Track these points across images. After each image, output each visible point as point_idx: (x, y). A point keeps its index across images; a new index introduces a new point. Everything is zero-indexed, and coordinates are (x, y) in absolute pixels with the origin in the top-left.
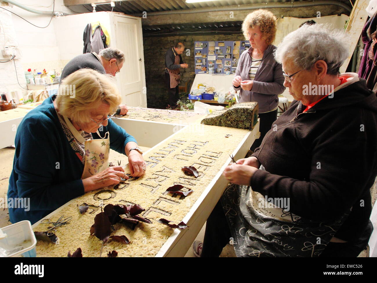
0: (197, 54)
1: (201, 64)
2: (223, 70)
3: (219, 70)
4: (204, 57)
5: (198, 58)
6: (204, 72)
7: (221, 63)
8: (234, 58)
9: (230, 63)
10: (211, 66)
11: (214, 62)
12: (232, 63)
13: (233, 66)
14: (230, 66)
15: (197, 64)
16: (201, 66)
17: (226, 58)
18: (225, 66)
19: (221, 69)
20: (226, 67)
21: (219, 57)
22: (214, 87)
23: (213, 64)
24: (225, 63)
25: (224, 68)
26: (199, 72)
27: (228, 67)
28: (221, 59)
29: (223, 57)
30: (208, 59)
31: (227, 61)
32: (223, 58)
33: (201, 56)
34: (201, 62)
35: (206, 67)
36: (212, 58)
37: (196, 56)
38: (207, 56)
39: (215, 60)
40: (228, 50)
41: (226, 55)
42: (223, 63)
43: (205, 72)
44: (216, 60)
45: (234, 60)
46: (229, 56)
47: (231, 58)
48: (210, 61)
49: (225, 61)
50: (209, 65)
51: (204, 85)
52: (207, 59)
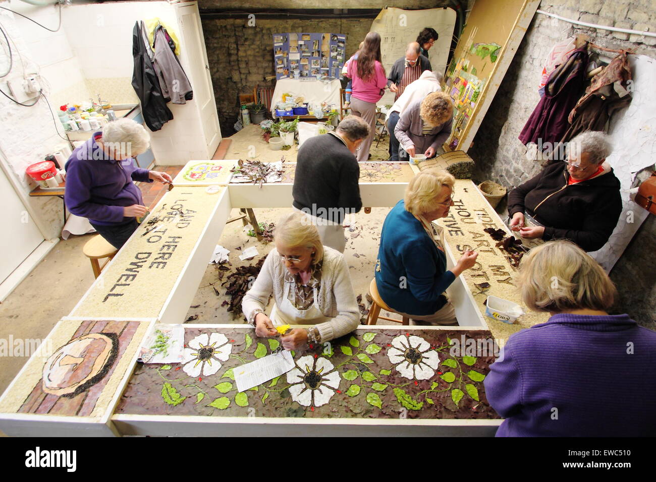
0: (277, 53)
1: (282, 66)
2: (310, 72)
3: (305, 72)
4: (285, 56)
5: (279, 58)
6: (286, 76)
7: (307, 63)
8: (323, 56)
9: (319, 62)
10: (295, 67)
11: (298, 61)
12: (321, 63)
13: (322, 67)
14: (319, 67)
15: (278, 67)
16: (282, 69)
17: (313, 56)
18: (312, 67)
19: (307, 72)
20: (314, 68)
21: (303, 54)
22: (302, 96)
23: (297, 65)
24: (312, 63)
25: (312, 70)
26: (281, 77)
27: (317, 69)
28: (307, 57)
29: (309, 54)
30: (290, 58)
31: (315, 61)
32: (309, 56)
33: (281, 55)
34: (283, 63)
35: (288, 70)
36: (295, 56)
37: (276, 56)
38: (288, 54)
39: (299, 59)
40: (316, 46)
41: (313, 53)
42: (310, 63)
43: (288, 76)
44: (301, 59)
45: (324, 58)
46: (317, 54)
47: (319, 56)
48: (293, 60)
49: (312, 61)
50: (292, 66)
51: (290, 94)
52: (288, 57)
